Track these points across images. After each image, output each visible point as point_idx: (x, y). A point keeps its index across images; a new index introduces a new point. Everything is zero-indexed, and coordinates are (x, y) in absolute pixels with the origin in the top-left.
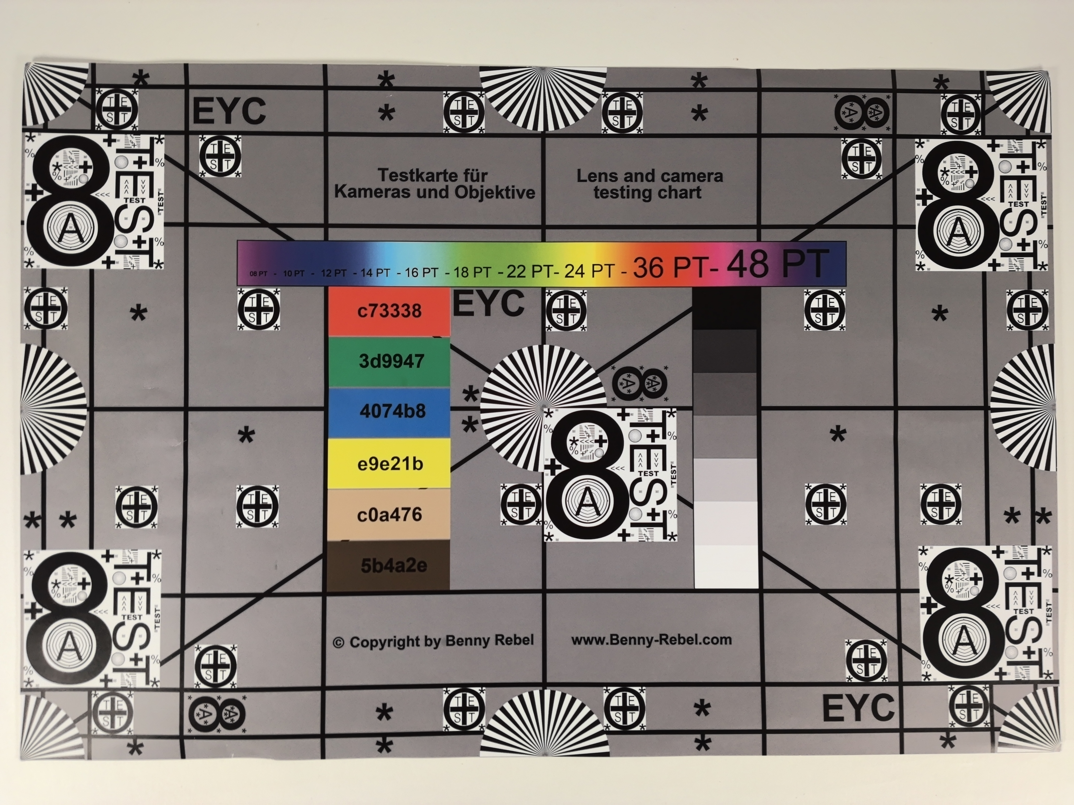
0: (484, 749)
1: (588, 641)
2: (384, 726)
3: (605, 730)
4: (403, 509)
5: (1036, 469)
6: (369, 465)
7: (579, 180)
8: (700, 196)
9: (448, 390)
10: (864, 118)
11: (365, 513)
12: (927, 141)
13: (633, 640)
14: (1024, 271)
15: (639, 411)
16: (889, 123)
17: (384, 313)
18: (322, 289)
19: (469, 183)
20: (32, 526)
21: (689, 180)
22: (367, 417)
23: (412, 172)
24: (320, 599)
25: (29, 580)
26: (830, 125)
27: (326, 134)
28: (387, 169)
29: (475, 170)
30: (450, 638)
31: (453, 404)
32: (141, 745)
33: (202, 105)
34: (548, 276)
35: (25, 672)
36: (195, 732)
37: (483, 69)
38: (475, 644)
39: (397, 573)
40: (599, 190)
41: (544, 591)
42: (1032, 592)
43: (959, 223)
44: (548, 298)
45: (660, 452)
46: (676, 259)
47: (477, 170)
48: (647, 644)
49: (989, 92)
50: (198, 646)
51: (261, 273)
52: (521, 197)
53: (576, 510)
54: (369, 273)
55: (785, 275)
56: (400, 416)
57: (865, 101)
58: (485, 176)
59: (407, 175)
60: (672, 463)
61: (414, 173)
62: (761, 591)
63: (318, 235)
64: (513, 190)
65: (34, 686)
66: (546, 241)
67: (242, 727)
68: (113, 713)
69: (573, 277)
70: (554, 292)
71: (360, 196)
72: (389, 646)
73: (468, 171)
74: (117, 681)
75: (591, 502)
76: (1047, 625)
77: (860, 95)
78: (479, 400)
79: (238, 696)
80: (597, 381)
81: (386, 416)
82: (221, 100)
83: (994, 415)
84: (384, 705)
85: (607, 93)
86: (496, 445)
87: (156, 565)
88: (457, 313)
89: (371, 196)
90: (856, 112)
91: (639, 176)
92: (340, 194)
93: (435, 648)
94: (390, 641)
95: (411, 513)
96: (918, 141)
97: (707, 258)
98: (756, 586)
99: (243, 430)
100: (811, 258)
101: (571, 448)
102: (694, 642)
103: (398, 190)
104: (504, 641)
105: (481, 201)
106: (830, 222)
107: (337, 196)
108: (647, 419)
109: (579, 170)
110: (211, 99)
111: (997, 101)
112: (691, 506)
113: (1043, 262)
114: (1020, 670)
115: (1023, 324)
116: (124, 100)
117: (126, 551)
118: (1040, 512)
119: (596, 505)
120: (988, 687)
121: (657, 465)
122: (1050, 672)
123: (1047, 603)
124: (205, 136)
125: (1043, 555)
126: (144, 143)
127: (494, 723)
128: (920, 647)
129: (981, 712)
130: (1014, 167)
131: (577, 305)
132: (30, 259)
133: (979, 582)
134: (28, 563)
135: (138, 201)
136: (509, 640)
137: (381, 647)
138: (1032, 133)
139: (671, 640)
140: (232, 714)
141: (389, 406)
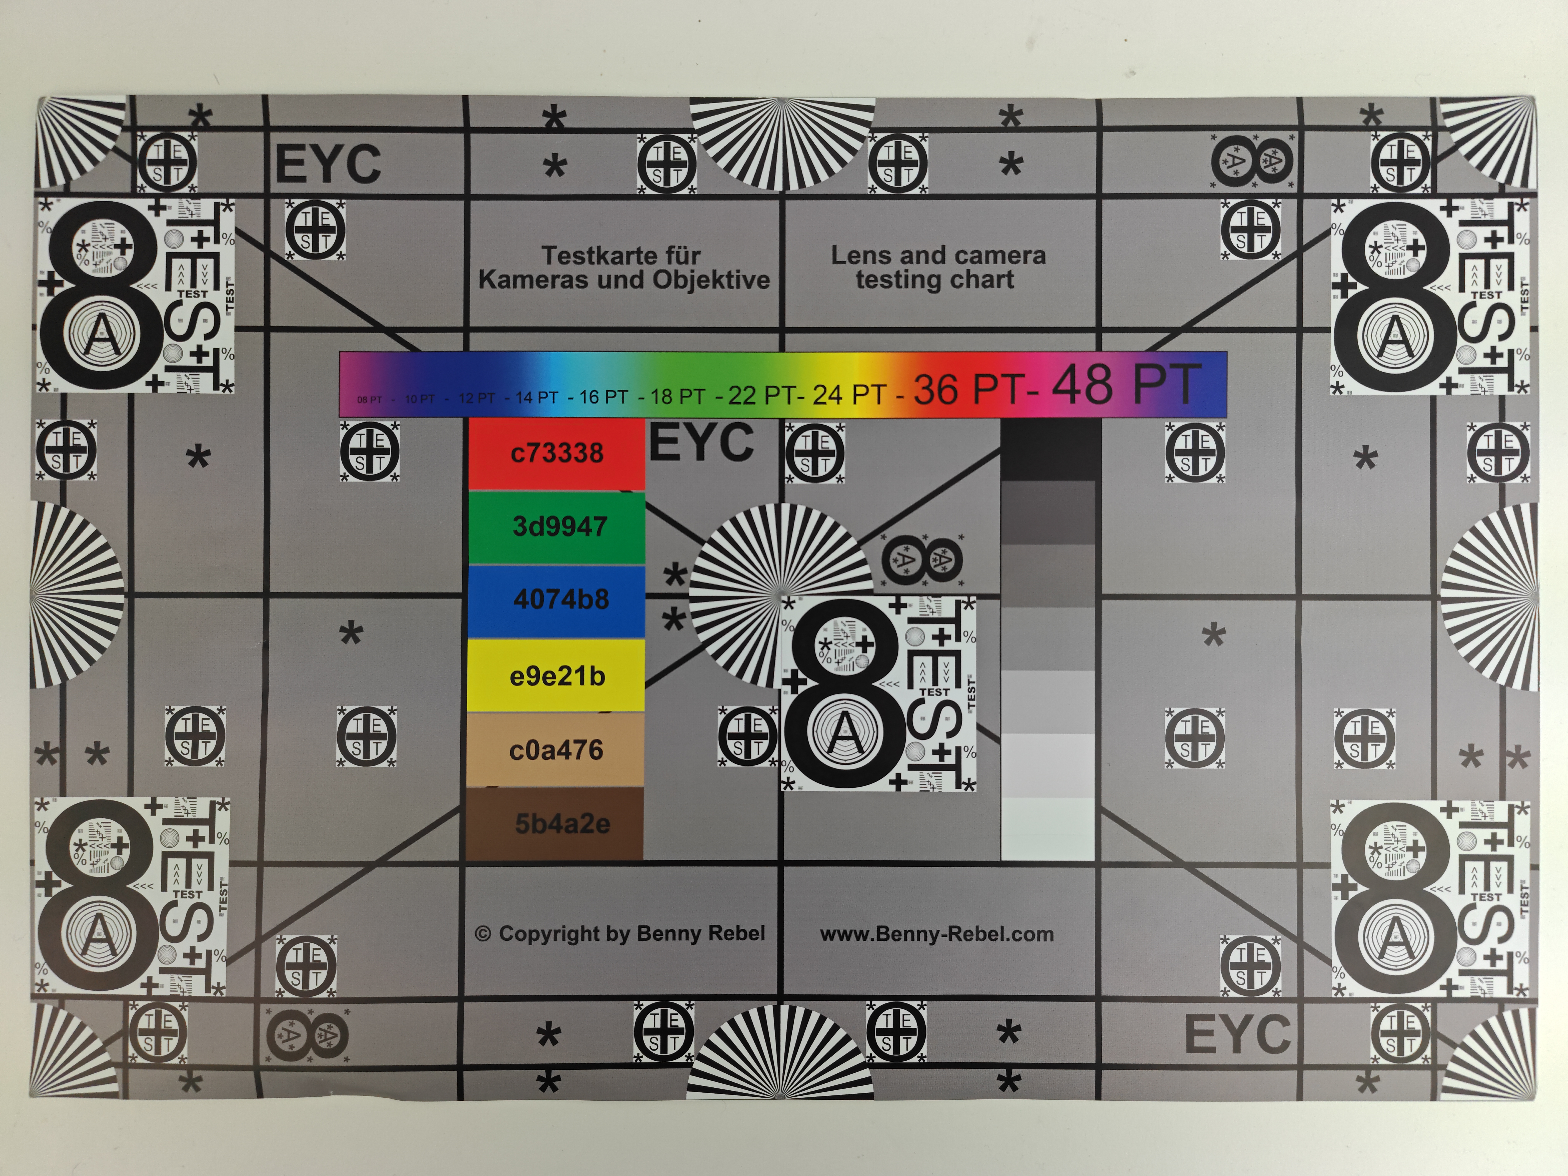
0: (692, 1088)
1: (845, 935)
2: (549, 1054)
3: (867, 1062)
4: (576, 742)
5: (1508, 688)
6: (527, 678)
7: (835, 262)
8: (1012, 284)
9: (643, 569)
10: (1256, 168)
11: (521, 748)
12: (1349, 202)
13: (909, 934)
14: (1494, 394)
15: (922, 601)
16: (1293, 176)
17: (550, 456)
18: (460, 421)
19: (674, 266)
20: (47, 761)
21: (995, 262)
22: (524, 607)
23: (590, 252)
24: (456, 870)
25: (41, 839)
26: (1205, 181)
27: (467, 197)
28: (555, 247)
29: (682, 247)
30: (644, 930)
31: (649, 590)
32: (200, 1079)
33: (289, 155)
34: (789, 403)
35: (37, 971)
36: (276, 1061)
37: (695, 101)
38: (680, 939)
39: (567, 834)
40: (863, 276)
41: (781, 863)
42: (1499, 868)
43: (1395, 323)
44: (788, 435)
45: (952, 660)
46: (977, 376)
47: (685, 248)
48: (930, 940)
49: (1444, 128)
50: (281, 936)
51: (372, 398)
52: (749, 286)
53: (828, 744)
54: (528, 398)
55: (1138, 400)
56: (572, 607)
57: (1257, 144)
58: (698, 256)
59: (583, 256)
60: (970, 676)
61: (594, 252)
62: (1098, 864)
63: (454, 343)
64: (738, 277)
65: (50, 990)
66: (786, 351)
67: (344, 1054)
68: (158, 1033)
69: (825, 403)
70: (797, 426)
71: (515, 286)
72: (555, 939)
73: (673, 250)
74: (166, 986)
75: (850, 734)
76: (1521, 918)
77: (1249, 135)
78: (687, 583)
79: (337, 1010)
80: (859, 556)
81: (551, 606)
82: (316, 148)
83: (1446, 608)
84: (549, 1024)
85: (875, 135)
86: (712, 649)
87: (223, 820)
88: (656, 456)
89: (531, 286)
90: (1244, 161)
91: (923, 256)
92: (486, 283)
93: (622, 944)
94: (556, 932)
95: (587, 747)
96: (1336, 203)
97: (1023, 376)
98: (1092, 858)
99: (347, 626)
100: (1175, 377)
101: (821, 654)
102: (999, 937)
103: (571, 277)
104: (722, 934)
105: (691, 292)
106: (1204, 323)
107: (482, 286)
108: (933, 612)
109: (835, 247)
110: (301, 147)
111: (1457, 142)
112: (998, 740)
113: (1522, 382)
114: (1478, 983)
115: (1492, 473)
116: (177, 148)
117: (180, 799)
118: (1514, 751)
119: (858, 737)
120: (1429, 1007)
121: (947, 679)
122: (1524, 987)
123: (1522, 885)
124: (292, 201)
125: (1516, 815)
126: (206, 211)
127: (706, 1052)
128: (1331, 949)
129: (1417, 1042)
130: (1481, 240)
131: (831, 445)
132: (44, 380)
133: (1420, 853)
134: (40, 816)
135: (197, 295)
136: (729, 933)
137: (543, 941)
138: (1508, 189)
139: (965, 935)
140: (329, 1035)
141: (556, 591)
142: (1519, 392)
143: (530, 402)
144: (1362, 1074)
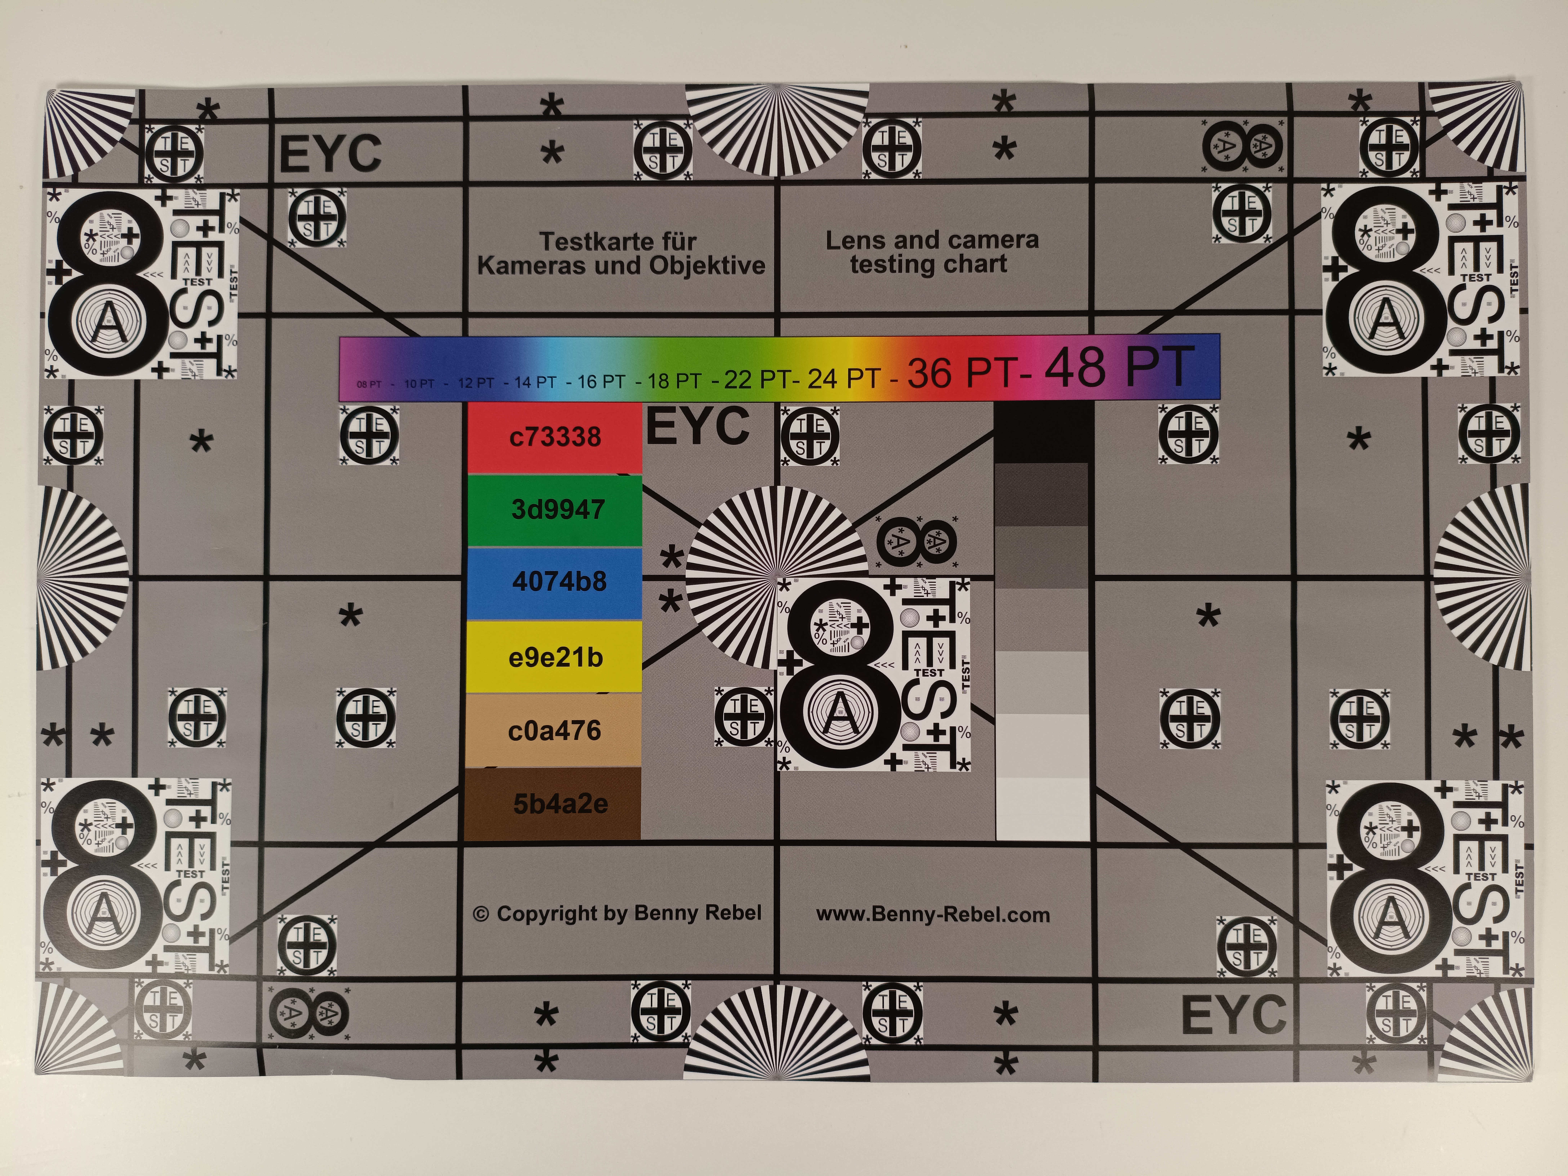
0: (689, 1068)
1: (841, 915)
2: (546, 1034)
3: (863, 1043)
4: (574, 722)
5: (1500, 668)
6: (525, 660)
7: (830, 247)
8: (1005, 269)
9: (640, 552)
10: (1246, 153)
11: (520, 728)
12: (1339, 187)
13: (905, 915)
14: (1485, 376)
15: (916, 582)
16: (1283, 161)
18: (459, 406)
19: (671, 251)
20: (53, 742)
21: (989, 246)
22: (523, 589)
23: (588, 238)
24: (454, 851)
25: (47, 819)
26: (1195, 165)
27: (466, 184)
28: (553, 233)
29: (679, 234)
30: (641, 909)
31: (646, 572)
32: (203, 1056)
33: (293, 146)
34: (784, 387)
35: (42, 950)
36: (279, 1039)
37: (690, 87)
38: (677, 918)
39: (565, 814)
40: (857, 261)
41: (777, 843)
42: (1493, 848)
43: (1386, 306)
44: (783, 418)
45: (946, 641)
46: (971, 360)
47: (681, 233)
48: (926, 920)
49: (1432, 114)
50: (282, 916)
51: (372, 383)
52: (745, 271)
53: (824, 725)
54: (527, 383)
55: (1131, 383)
56: (570, 589)
57: (1247, 129)
58: (694, 242)
59: (580, 242)
60: (964, 657)
61: (591, 238)
62: (1094, 845)
63: (453, 327)
64: (734, 262)
65: (54, 969)
66: (781, 335)
67: (345, 1032)
68: (164, 1009)
69: (820, 387)
70: (792, 409)
71: (513, 272)
72: (553, 919)
73: (669, 235)
74: (170, 964)
75: (845, 714)
76: (1516, 897)
77: (1239, 120)
78: (684, 565)
79: (338, 988)
80: (853, 538)
81: (550, 589)
82: (319, 139)
83: (1439, 589)
84: (546, 1004)
85: (869, 120)
86: (708, 630)
87: (224, 800)
88: (652, 439)
89: (529, 272)
90: (1234, 146)
91: (916, 241)
92: (485, 269)
93: (619, 924)
94: (554, 912)
95: (585, 728)
96: (1326, 187)
97: (1016, 359)
98: (1087, 838)
99: (346, 608)
100: (1168, 359)
101: (817, 635)
102: (995, 918)
103: (568, 263)
104: (719, 914)
105: (687, 277)
106: (1195, 306)
107: (480, 272)
108: (927, 593)
109: (829, 233)
110: (305, 138)
111: (1445, 127)
112: (992, 720)
113: (1512, 363)
114: (1474, 963)
115: (1483, 454)
116: (184, 140)
117: (183, 780)
118: (1507, 731)
119: (853, 718)
120: (1425, 987)
121: (941, 660)
122: (1520, 967)
123: (1516, 865)
124: (295, 190)
125: (1510, 795)
126: (211, 199)
127: (703, 1032)
128: (1326, 927)
129: (1413, 1022)
130: (1470, 223)
131: (826, 428)
132: (52, 367)
133: (1414, 833)
134: (46, 796)
135: (201, 282)
136: (726, 912)
137: (541, 921)
138: (1497, 173)
139: (961, 916)
140: (330, 1014)
141: (555, 574)
142: (1509, 373)
143: (529, 387)
144: (1358, 1054)
